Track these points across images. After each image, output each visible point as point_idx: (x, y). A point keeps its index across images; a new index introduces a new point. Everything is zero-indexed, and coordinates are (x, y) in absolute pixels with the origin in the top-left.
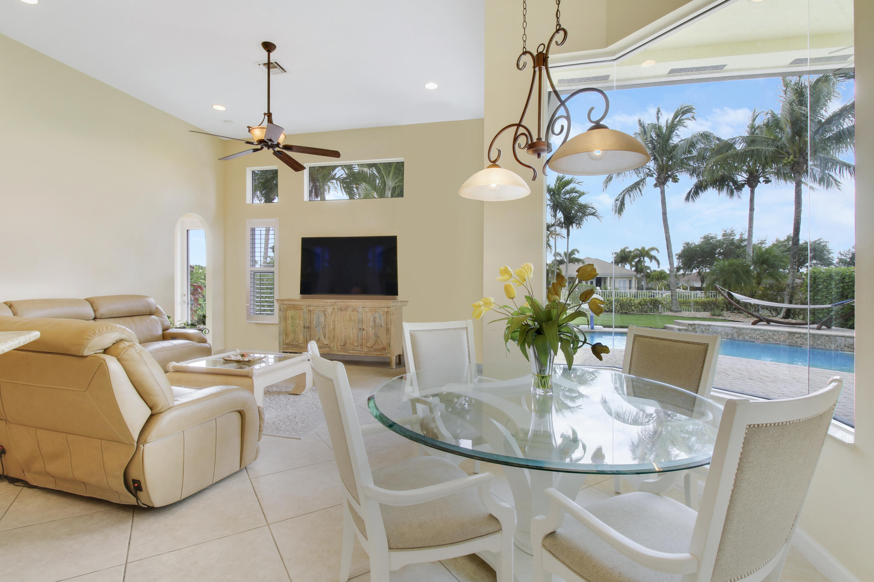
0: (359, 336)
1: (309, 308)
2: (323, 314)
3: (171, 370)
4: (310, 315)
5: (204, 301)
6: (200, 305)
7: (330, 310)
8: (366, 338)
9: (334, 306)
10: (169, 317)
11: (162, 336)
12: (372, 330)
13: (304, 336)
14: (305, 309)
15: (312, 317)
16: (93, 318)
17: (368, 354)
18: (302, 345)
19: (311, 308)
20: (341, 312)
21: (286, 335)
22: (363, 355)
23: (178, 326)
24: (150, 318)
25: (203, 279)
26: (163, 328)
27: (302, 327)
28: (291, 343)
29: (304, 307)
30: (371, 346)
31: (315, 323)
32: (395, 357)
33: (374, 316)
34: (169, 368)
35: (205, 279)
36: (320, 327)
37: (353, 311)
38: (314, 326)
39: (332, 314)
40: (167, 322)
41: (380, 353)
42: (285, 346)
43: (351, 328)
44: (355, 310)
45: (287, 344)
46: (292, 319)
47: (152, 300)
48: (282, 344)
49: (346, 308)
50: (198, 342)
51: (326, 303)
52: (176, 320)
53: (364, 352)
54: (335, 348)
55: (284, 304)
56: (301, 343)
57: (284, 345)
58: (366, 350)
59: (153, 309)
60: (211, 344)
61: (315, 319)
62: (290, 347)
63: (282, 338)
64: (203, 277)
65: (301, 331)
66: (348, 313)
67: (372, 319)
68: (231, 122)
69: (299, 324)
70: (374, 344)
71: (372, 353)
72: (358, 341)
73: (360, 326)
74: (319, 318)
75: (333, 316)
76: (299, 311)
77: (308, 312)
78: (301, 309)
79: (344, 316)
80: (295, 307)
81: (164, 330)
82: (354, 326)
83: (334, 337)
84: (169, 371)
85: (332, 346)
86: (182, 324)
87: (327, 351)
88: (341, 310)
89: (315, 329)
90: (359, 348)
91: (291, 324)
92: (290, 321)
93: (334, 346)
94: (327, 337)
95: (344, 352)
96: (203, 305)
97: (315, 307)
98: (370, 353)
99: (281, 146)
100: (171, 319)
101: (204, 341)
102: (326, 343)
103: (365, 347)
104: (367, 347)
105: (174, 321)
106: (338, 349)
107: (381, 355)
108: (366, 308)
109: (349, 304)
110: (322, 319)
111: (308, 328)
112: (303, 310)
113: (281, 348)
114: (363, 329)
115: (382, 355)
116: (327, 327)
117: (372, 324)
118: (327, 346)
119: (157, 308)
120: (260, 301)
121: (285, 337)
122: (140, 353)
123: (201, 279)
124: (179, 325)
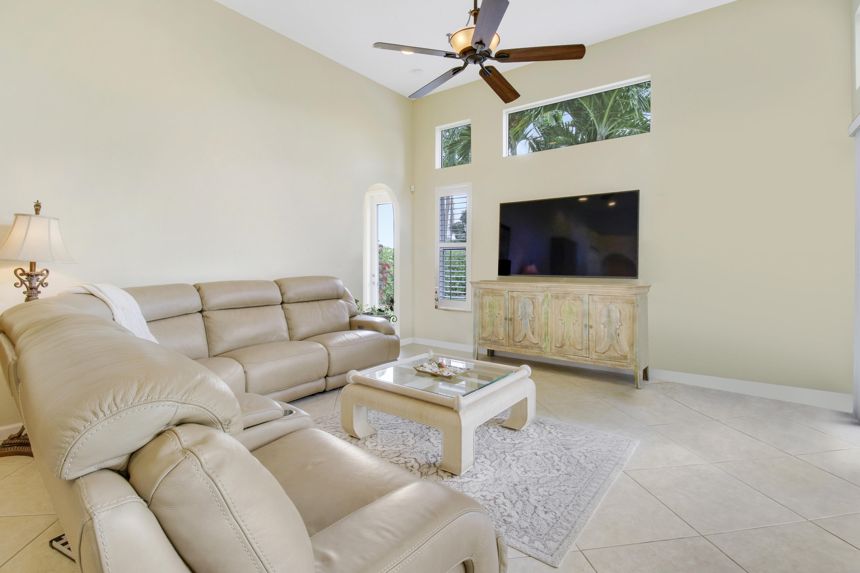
0: (584, 335)
1: (512, 294)
2: (531, 302)
3: (352, 381)
4: (513, 303)
5: (392, 281)
6: (389, 284)
7: (540, 298)
8: (594, 339)
9: (546, 293)
10: (357, 301)
11: (349, 325)
12: (605, 327)
13: (506, 330)
14: (507, 295)
15: (516, 306)
16: (280, 303)
17: (599, 362)
18: (503, 342)
19: (515, 294)
20: (556, 300)
21: (483, 327)
22: (589, 363)
23: (366, 312)
24: (337, 303)
25: (392, 259)
26: (350, 314)
27: (503, 318)
28: (488, 338)
29: (505, 293)
30: (603, 351)
31: (520, 314)
32: (642, 372)
33: (608, 308)
34: (349, 379)
35: (393, 259)
36: (527, 319)
37: (574, 300)
38: (520, 318)
39: (543, 303)
40: (355, 307)
41: (617, 363)
42: (481, 341)
43: (572, 324)
44: (578, 298)
45: (484, 339)
46: (489, 307)
47: (340, 282)
48: (477, 338)
49: (565, 295)
50: (386, 334)
51: (535, 288)
52: (364, 304)
53: (591, 359)
54: (548, 350)
55: (480, 288)
56: (502, 339)
57: (479, 339)
58: (594, 356)
59: (341, 292)
60: (399, 336)
61: (520, 309)
62: (487, 343)
63: (477, 330)
64: (391, 257)
65: (501, 324)
66: (567, 302)
67: (605, 312)
68: (420, 70)
69: (499, 314)
70: (608, 348)
71: (605, 361)
72: (582, 343)
73: (586, 321)
74: (525, 307)
75: (546, 305)
76: (499, 298)
77: (511, 298)
78: (501, 295)
79: (561, 306)
80: (493, 293)
81: (351, 317)
82: (576, 321)
83: (546, 335)
84: (349, 382)
85: (543, 346)
86: (370, 309)
87: (537, 353)
88: (557, 297)
89: (521, 321)
90: (583, 353)
91: (488, 314)
92: (487, 310)
93: (546, 346)
94: (536, 333)
95: (561, 356)
96: (392, 284)
97: (520, 293)
98: (602, 361)
99: (493, 55)
100: (359, 303)
101: (391, 332)
102: (536, 342)
103: (594, 352)
104: (596, 352)
105: (362, 305)
106: (552, 351)
107: (620, 365)
108: (595, 297)
109: (569, 289)
110: (530, 309)
111: (511, 320)
112: (503, 296)
113: (477, 343)
114: (591, 326)
115: (622, 366)
116: (536, 320)
117: (604, 319)
118: (537, 345)
119: (345, 291)
120: (450, 283)
121: (481, 329)
122: (214, 476)
123: (390, 259)
124: (367, 310)
